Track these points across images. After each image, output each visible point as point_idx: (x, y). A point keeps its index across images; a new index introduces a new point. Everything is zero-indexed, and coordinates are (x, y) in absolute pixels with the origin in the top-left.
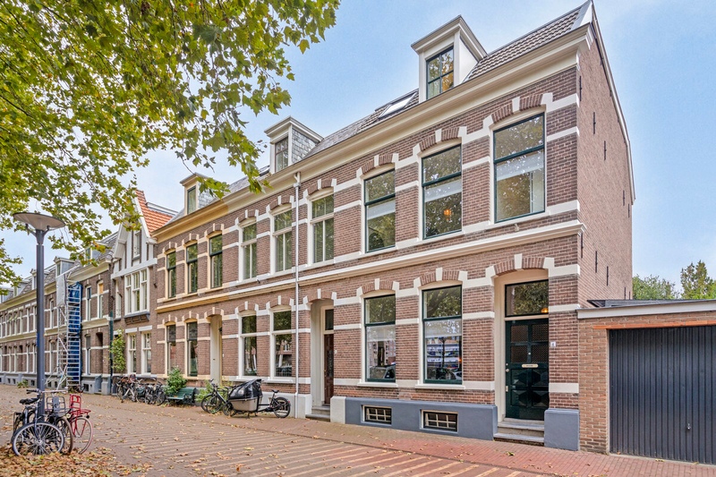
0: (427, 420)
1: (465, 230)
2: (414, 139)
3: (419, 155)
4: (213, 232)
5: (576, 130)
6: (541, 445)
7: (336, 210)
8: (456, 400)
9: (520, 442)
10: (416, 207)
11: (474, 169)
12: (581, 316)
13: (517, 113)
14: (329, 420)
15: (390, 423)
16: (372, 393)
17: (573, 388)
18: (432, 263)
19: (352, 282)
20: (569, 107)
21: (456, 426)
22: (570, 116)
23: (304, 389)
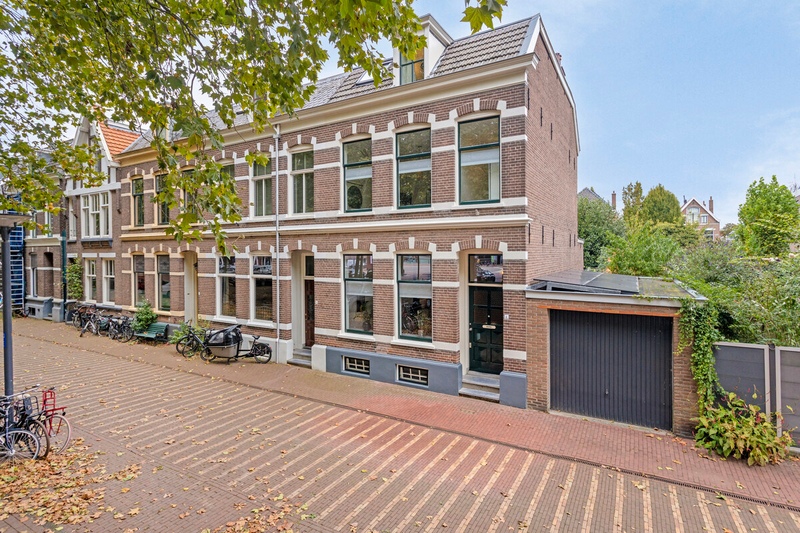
0: (402, 373)
1: (435, 207)
2: (389, 116)
3: (393, 131)
4: (186, 166)
5: (525, 137)
6: (497, 402)
7: (316, 167)
8: (427, 358)
9: (480, 398)
10: (391, 179)
11: (441, 154)
12: (528, 295)
13: (477, 112)
14: (310, 367)
15: (368, 374)
16: (351, 344)
17: (521, 355)
18: (406, 232)
19: (332, 238)
20: (519, 117)
21: (426, 379)
22: (519, 124)
23: (285, 335)
